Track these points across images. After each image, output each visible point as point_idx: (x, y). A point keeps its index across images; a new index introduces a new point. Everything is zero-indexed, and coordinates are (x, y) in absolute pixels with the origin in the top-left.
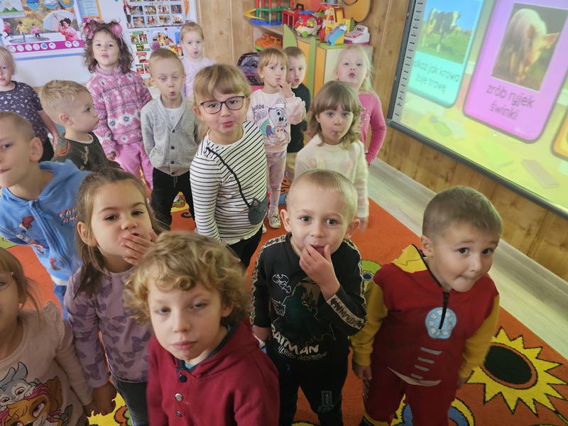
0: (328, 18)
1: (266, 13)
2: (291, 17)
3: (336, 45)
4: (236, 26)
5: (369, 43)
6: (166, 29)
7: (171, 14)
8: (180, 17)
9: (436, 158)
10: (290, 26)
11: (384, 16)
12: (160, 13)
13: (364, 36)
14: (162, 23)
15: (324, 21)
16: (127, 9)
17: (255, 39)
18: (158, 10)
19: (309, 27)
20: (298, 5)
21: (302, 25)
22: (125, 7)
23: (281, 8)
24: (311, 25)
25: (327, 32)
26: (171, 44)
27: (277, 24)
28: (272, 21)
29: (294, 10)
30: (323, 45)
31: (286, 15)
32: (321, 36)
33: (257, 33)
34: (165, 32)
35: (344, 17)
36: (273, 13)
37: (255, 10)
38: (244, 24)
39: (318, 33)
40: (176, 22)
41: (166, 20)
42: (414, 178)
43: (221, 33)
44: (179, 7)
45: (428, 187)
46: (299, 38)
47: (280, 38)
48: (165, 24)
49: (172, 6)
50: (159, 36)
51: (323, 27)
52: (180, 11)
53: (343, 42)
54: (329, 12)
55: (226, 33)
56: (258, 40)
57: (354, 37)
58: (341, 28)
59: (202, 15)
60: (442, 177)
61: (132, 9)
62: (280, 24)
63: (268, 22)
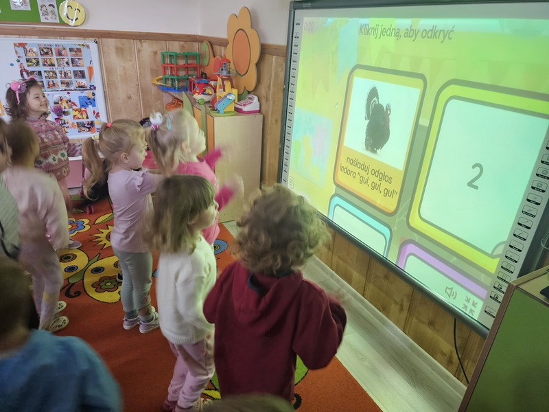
3: (225, 113)
4: (143, 91)
5: (259, 111)
6: (69, 93)
7: (73, 79)
8: (83, 82)
11: (269, 86)
12: (61, 77)
13: (254, 105)
14: (64, 88)
16: (24, 73)
17: (165, 104)
18: (59, 75)
21: (199, 93)
22: (21, 71)
23: (189, 76)
24: (210, 93)
25: (218, 100)
26: (74, 107)
27: (180, 92)
28: (178, 88)
29: (198, 78)
30: (213, 113)
32: (212, 104)
33: (167, 98)
34: (68, 96)
35: (232, 87)
36: (179, 81)
37: (162, 77)
38: (154, 90)
40: (79, 87)
41: (68, 84)
43: (129, 98)
44: (82, 72)
46: (195, 105)
48: (68, 89)
49: (74, 71)
50: (61, 100)
52: (83, 77)
53: (233, 110)
55: (134, 97)
56: (168, 104)
57: (245, 105)
58: (228, 97)
61: (30, 73)
63: (175, 89)
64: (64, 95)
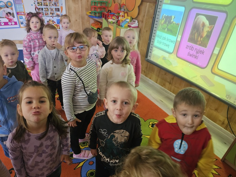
0: (121, 16)
1: (95, 13)
2: (106, 15)
3: (125, 27)
4: (83, 18)
5: (138, 27)
6: (53, 18)
7: (55, 12)
8: (59, 13)
9: (165, 74)
10: (106, 19)
11: (144, 16)
12: (50, 11)
13: (136, 24)
14: (51, 15)
15: (120, 17)
16: (37, 9)
17: (91, 24)
18: (49, 10)
19: (113, 19)
20: (109, 10)
21: (110, 19)
22: (35, 8)
23: (102, 11)
24: (114, 19)
25: (121, 22)
26: (55, 24)
27: (100, 18)
28: (98, 16)
29: (107, 12)
30: (119, 27)
31: (104, 14)
32: (118, 23)
33: (92, 21)
34: (52, 19)
35: (128, 16)
36: (98, 13)
37: (91, 11)
38: (86, 17)
39: (117, 22)
40: (57, 15)
41: (53, 14)
42: (156, 83)
43: (76, 20)
44: (58, 9)
45: (162, 86)
46: (109, 23)
47: (101, 23)
48: (53, 16)
49: (55, 8)
50: (50, 20)
51: (119, 20)
52: (59, 11)
53: (127, 26)
54: (122, 14)
55: (78, 20)
56: (92, 24)
57: (132, 24)
58: (127, 20)
59: (68, 12)
60: (168, 82)
61: (39, 9)
62: (101, 18)
63: (96, 17)
64: (51, 18)
